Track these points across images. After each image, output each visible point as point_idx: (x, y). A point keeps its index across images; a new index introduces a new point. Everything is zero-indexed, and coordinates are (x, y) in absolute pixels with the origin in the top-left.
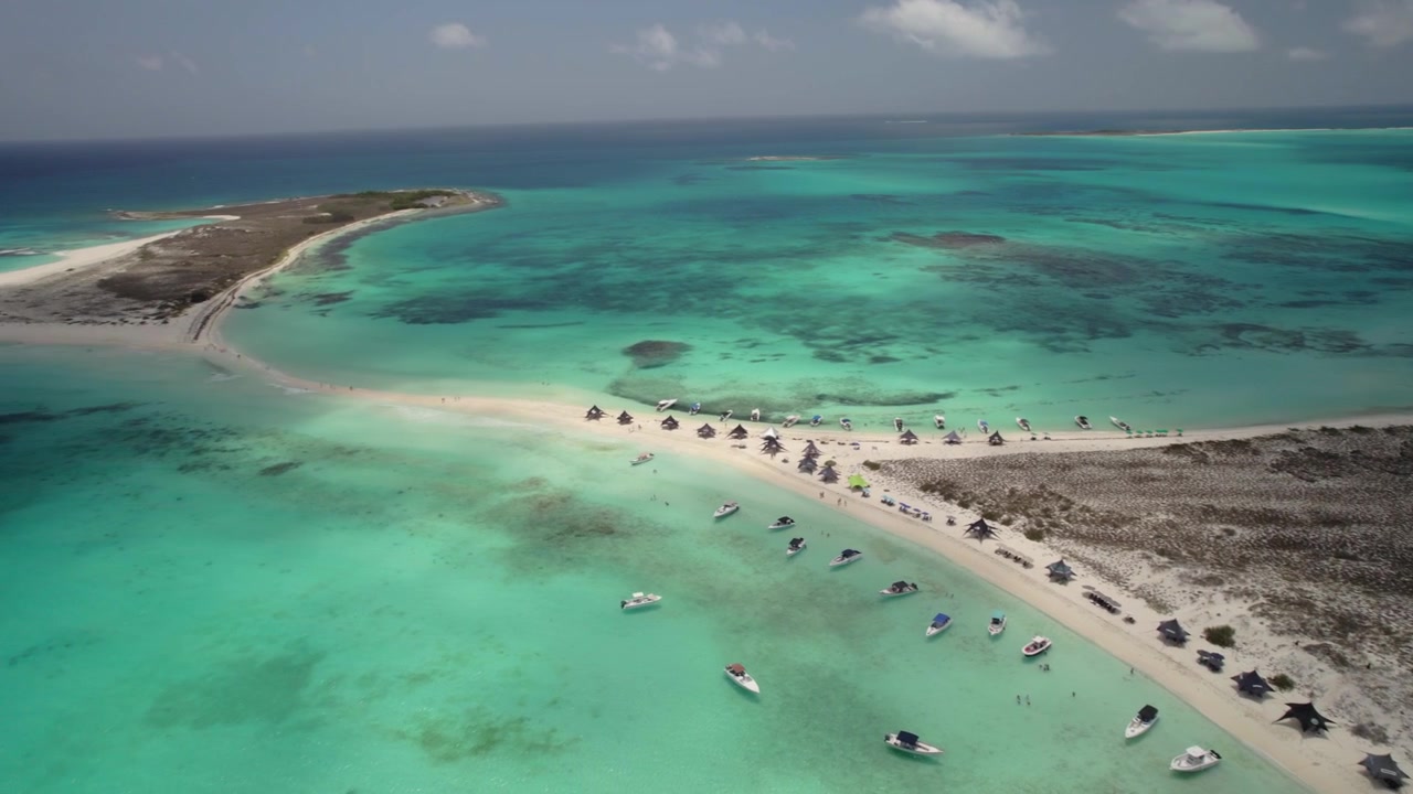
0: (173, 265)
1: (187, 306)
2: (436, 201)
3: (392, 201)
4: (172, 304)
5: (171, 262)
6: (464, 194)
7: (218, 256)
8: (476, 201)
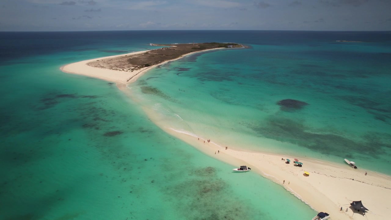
0: (150, 56)
1: (143, 67)
2: (231, 46)
3: (219, 45)
4: (139, 66)
5: (149, 55)
6: (241, 45)
7: (162, 55)
8: (243, 47)
